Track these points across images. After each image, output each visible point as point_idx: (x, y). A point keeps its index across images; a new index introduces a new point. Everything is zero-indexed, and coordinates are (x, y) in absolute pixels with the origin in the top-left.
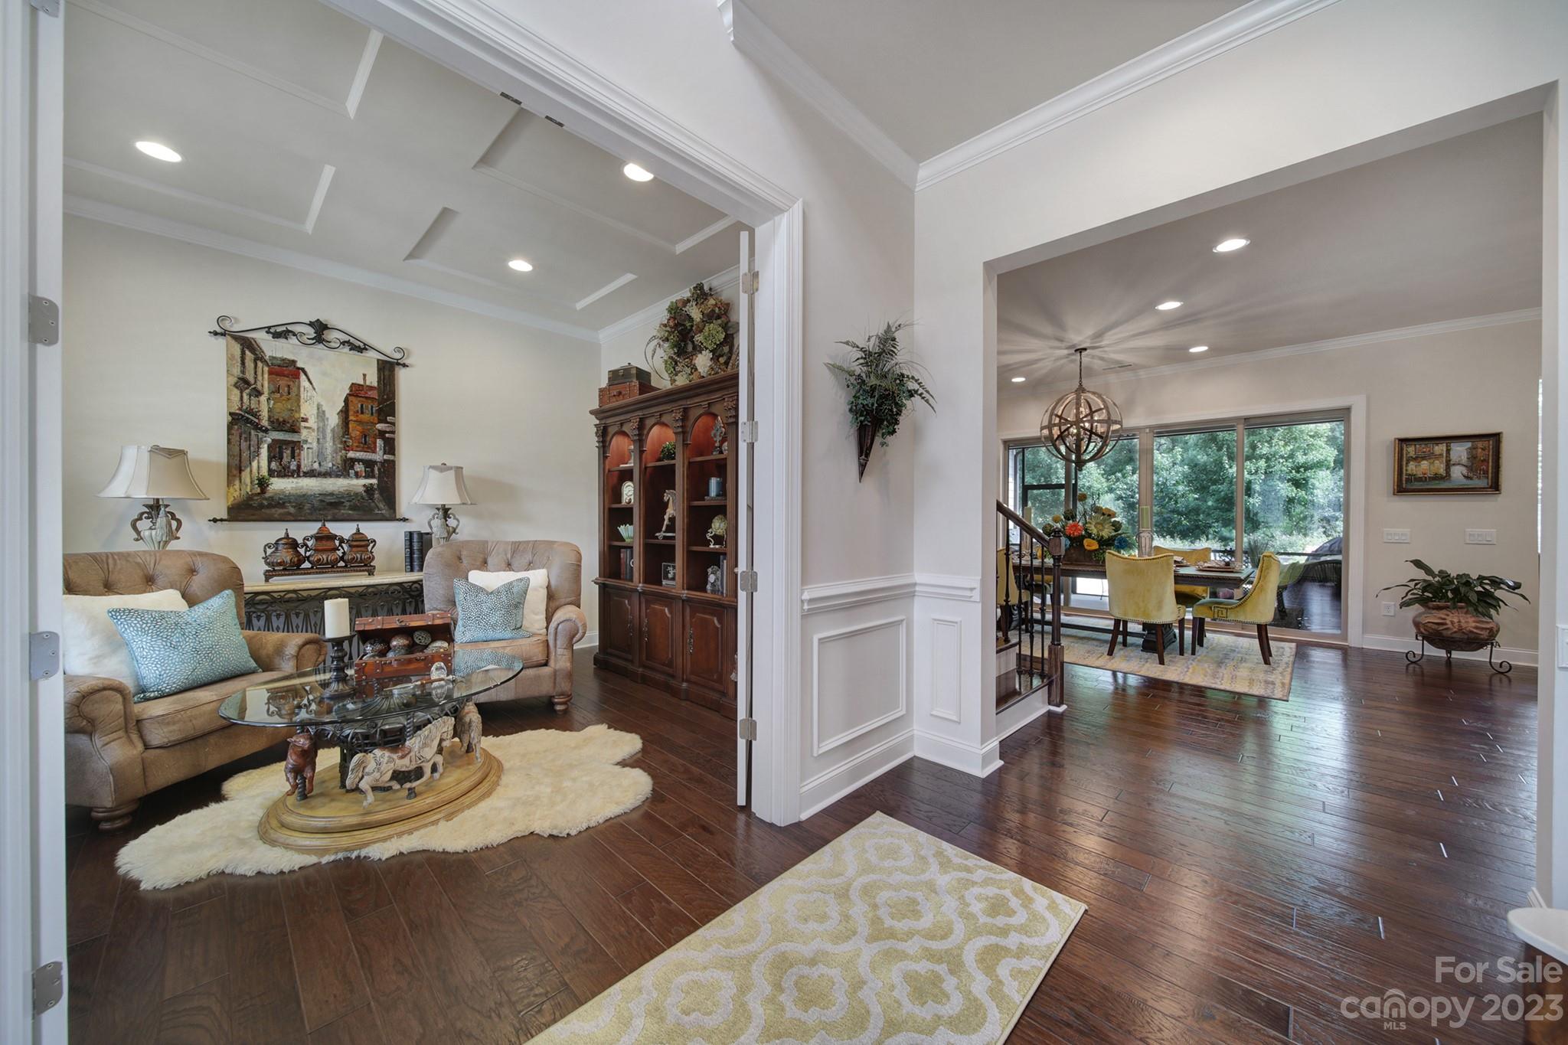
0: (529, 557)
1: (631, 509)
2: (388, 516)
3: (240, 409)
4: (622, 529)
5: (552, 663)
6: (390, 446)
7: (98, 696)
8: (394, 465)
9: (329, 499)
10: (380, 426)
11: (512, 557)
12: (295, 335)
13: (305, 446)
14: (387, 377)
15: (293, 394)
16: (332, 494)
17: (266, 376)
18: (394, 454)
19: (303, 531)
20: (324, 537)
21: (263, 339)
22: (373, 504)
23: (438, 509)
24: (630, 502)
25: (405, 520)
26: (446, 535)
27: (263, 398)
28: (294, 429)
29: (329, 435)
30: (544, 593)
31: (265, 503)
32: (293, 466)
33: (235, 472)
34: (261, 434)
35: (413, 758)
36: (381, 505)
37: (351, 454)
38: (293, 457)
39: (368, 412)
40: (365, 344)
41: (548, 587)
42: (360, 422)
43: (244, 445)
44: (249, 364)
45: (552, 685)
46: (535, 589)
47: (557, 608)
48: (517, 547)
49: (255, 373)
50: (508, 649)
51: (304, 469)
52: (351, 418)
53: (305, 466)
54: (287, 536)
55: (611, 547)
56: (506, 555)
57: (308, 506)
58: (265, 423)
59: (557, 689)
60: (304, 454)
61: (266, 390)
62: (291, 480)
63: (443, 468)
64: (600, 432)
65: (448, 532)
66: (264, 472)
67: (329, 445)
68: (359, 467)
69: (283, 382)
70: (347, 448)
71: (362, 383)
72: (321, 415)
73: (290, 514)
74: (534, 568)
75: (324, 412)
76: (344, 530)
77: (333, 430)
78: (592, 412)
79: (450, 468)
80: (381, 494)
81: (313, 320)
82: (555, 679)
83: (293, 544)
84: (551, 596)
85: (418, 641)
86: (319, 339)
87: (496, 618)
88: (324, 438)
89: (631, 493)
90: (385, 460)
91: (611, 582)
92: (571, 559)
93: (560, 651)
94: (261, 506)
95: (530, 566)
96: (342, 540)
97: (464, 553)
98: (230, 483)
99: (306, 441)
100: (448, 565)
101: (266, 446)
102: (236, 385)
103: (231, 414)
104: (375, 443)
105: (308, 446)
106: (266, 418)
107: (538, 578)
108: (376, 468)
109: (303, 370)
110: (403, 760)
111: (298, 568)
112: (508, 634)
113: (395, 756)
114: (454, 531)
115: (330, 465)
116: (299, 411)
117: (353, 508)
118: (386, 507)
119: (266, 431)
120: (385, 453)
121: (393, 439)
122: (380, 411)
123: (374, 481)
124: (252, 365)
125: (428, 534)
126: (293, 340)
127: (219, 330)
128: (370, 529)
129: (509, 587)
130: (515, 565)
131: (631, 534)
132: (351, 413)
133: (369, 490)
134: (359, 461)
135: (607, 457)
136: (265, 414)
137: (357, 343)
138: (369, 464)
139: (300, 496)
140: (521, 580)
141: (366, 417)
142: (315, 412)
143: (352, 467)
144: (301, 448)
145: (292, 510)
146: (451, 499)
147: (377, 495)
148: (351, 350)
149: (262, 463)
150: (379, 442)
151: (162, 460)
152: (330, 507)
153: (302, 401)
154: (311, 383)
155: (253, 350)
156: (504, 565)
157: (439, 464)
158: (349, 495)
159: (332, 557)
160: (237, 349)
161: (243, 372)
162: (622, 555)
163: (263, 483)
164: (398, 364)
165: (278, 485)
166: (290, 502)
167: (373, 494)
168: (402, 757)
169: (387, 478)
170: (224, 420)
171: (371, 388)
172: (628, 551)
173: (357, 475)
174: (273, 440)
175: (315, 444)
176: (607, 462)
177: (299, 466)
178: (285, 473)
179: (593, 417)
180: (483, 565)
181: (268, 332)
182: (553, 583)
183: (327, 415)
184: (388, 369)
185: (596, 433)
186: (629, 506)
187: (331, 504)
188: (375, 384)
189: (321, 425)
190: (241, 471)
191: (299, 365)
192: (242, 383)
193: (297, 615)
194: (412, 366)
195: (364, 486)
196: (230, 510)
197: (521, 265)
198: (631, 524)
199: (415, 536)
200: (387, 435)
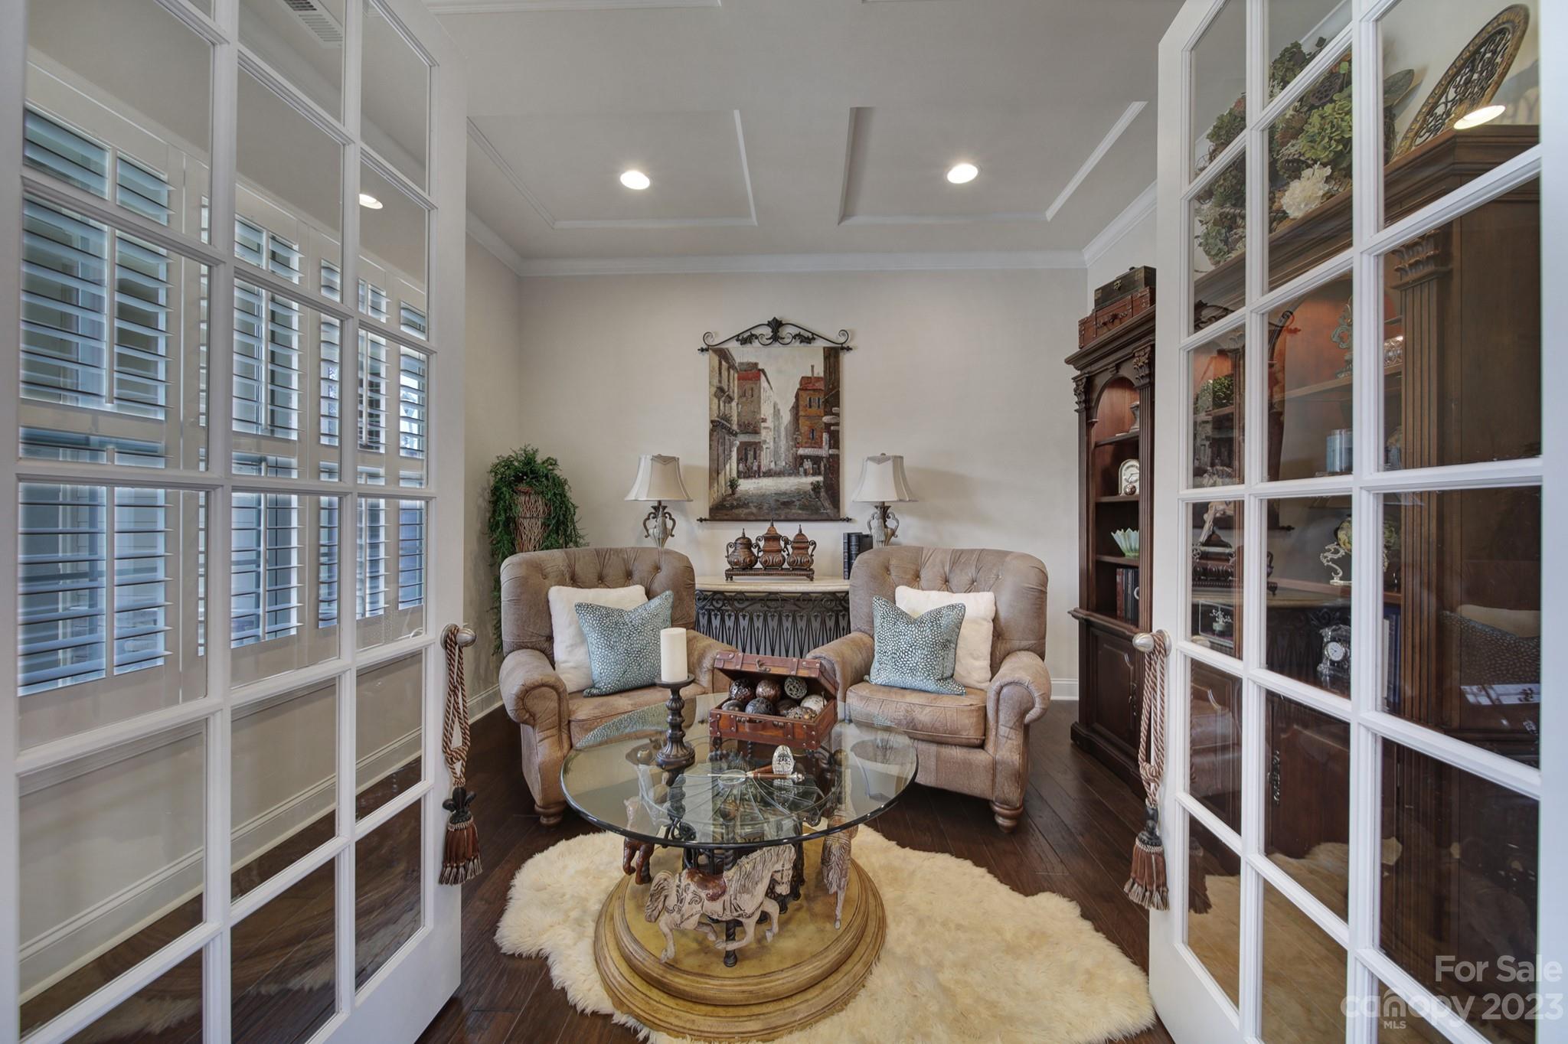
0: (971, 572)
1: (1135, 504)
2: (832, 515)
3: (718, 417)
4: (1119, 536)
5: (990, 746)
6: (835, 441)
7: (537, 692)
8: (839, 459)
9: (784, 499)
10: (826, 419)
11: (950, 571)
12: (757, 338)
13: (764, 446)
14: (832, 365)
15: (755, 396)
16: (785, 493)
17: (736, 382)
18: (838, 448)
19: (755, 531)
20: (772, 538)
21: (734, 347)
22: (819, 503)
23: (877, 507)
24: (1133, 491)
25: (848, 520)
26: (883, 539)
27: (734, 404)
28: (756, 432)
29: (783, 433)
30: (988, 628)
31: (735, 503)
32: (755, 468)
33: (715, 475)
34: (732, 438)
35: (728, 905)
36: (827, 504)
37: (801, 451)
38: (755, 458)
39: (815, 405)
40: (813, 334)
41: (995, 620)
42: (808, 417)
43: (721, 449)
44: (725, 373)
45: (988, 783)
46: (975, 621)
47: (1008, 654)
48: (958, 557)
49: (729, 381)
50: (928, 710)
51: (763, 469)
52: (801, 413)
53: (765, 466)
54: (744, 537)
55: (1099, 564)
56: (943, 567)
57: (766, 506)
58: (735, 427)
59: (997, 793)
60: (763, 454)
61: (736, 396)
62: (754, 480)
63: (881, 459)
64: (1081, 388)
65: (886, 535)
66: (734, 474)
67: (783, 443)
68: (808, 465)
69: (748, 385)
70: (797, 445)
71: (810, 375)
72: (777, 413)
73: (752, 514)
74: (978, 590)
75: (779, 410)
76: (788, 530)
77: (786, 428)
78: (1068, 361)
79: (888, 459)
80: (826, 492)
81: (770, 320)
82: (994, 775)
83: (748, 544)
84: (999, 634)
85: (788, 693)
86: (776, 338)
87: (918, 658)
88: (779, 437)
89: (1136, 477)
90: (830, 455)
91: (1098, 619)
92: (1033, 582)
93: (1003, 730)
94: (732, 507)
95: (972, 586)
96: (787, 542)
97: (893, 562)
98: (711, 486)
99: (765, 441)
100: (874, 577)
101: (735, 449)
102: (715, 395)
103: (712, 422)
104: (821, 437)
105: (767, 446)
106: (736, 422)
107: (979, 605)
108: (822, 464)
109: (763, 371)
110: (714, 903)
111: (751, 569)
112: (931, 685)
113: (703, 894)
114: (893, 533)
115: (784, 464)
116: (759, 413)
117: (803, 507)
118: (831, 506)
119: (735, 435)
120: (830, 448)
121: (838, 432)
122: (826, 402)
123: (820, 478)
124: (726, 374)
125: (867, 536)
126: (756, 343)
127: (705, 347)
128: (813, 530)
129: (936, 616)
130: (954, 581)
131: (1135, 544)
132: (801, 408)
133: (816, 487)
134: (807, 457)
135: (1093, 424)
136: (735, 419)
137: (807, 334)
138: (816, 460)
139: (759, 496)
140: (953, 607)
141: (814, 410)
142: (772, 411)
143: (801, 465)
144: (761, 449)
145: (754, 510)
146: (889, 496)
147: (823, 494)
148: (801, 342)
149: (732, 467)
150: (825, 436)
151: (658, 465)
152: (783, 507)
153: (762, 401)
154: (769, 383)
155: (727, 362)
156: (939, 582)
157: (878, 455)
158: (799, 494)
159: (777, 558)
160: (716, 359)
161: (720, 382)
162: (1118, 579)
163: (733, 485)
164: (843, 348)
165: (746, 486)
166: (752, 502)
167: (819, 493)
168: (713, 898)
169: (832, 474)
170: (706, 427)
171: (818, 379)
172: (1130, 573)
173: (806, 473)
174: (741, 443)
175: (772, 443)
176: (1094, 431)
177: (759, 467)
178: (748, 474)
179: (1072, 366)
180: (914, 580)
181: (737, 340)
182: (1002, 615)
183: (782, 413)
184: (833, 355)
185: (1075, 391)
186: (1132, 498)
187: (784, 503)
188: (822, 375)
189: (777, 423)
190: (718, 474)
191: (760, 367)
192: (721, 393)
193: (744, 617)
194: (856, 348)
195: (812, 483)
196: (711, 510)
197: (963, 173)
198: (1135, 528)
199: (853, 539)
200: (832, 428)
